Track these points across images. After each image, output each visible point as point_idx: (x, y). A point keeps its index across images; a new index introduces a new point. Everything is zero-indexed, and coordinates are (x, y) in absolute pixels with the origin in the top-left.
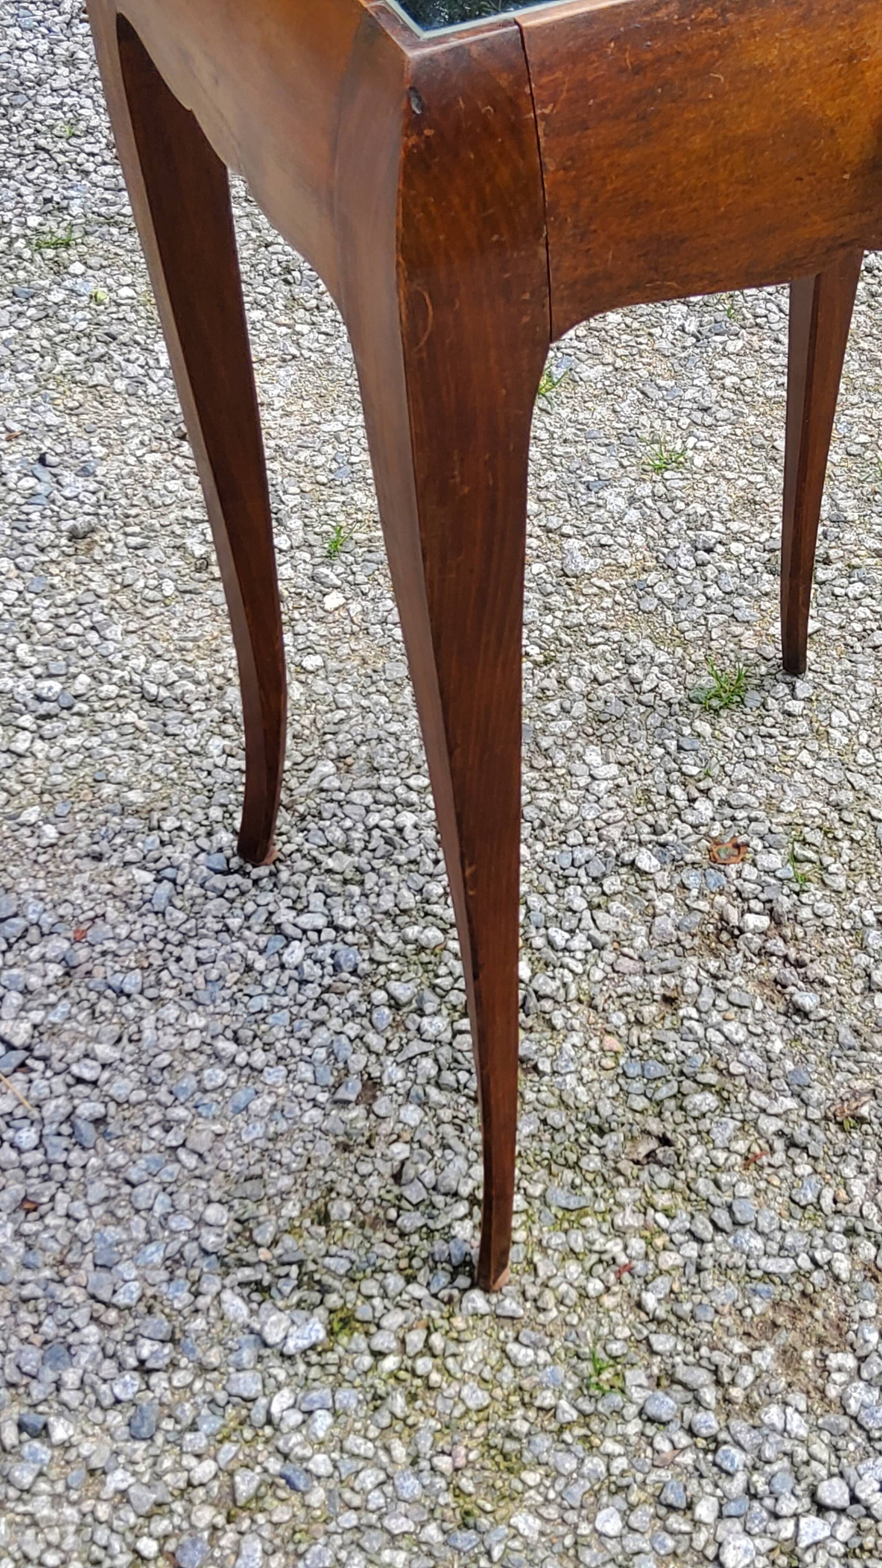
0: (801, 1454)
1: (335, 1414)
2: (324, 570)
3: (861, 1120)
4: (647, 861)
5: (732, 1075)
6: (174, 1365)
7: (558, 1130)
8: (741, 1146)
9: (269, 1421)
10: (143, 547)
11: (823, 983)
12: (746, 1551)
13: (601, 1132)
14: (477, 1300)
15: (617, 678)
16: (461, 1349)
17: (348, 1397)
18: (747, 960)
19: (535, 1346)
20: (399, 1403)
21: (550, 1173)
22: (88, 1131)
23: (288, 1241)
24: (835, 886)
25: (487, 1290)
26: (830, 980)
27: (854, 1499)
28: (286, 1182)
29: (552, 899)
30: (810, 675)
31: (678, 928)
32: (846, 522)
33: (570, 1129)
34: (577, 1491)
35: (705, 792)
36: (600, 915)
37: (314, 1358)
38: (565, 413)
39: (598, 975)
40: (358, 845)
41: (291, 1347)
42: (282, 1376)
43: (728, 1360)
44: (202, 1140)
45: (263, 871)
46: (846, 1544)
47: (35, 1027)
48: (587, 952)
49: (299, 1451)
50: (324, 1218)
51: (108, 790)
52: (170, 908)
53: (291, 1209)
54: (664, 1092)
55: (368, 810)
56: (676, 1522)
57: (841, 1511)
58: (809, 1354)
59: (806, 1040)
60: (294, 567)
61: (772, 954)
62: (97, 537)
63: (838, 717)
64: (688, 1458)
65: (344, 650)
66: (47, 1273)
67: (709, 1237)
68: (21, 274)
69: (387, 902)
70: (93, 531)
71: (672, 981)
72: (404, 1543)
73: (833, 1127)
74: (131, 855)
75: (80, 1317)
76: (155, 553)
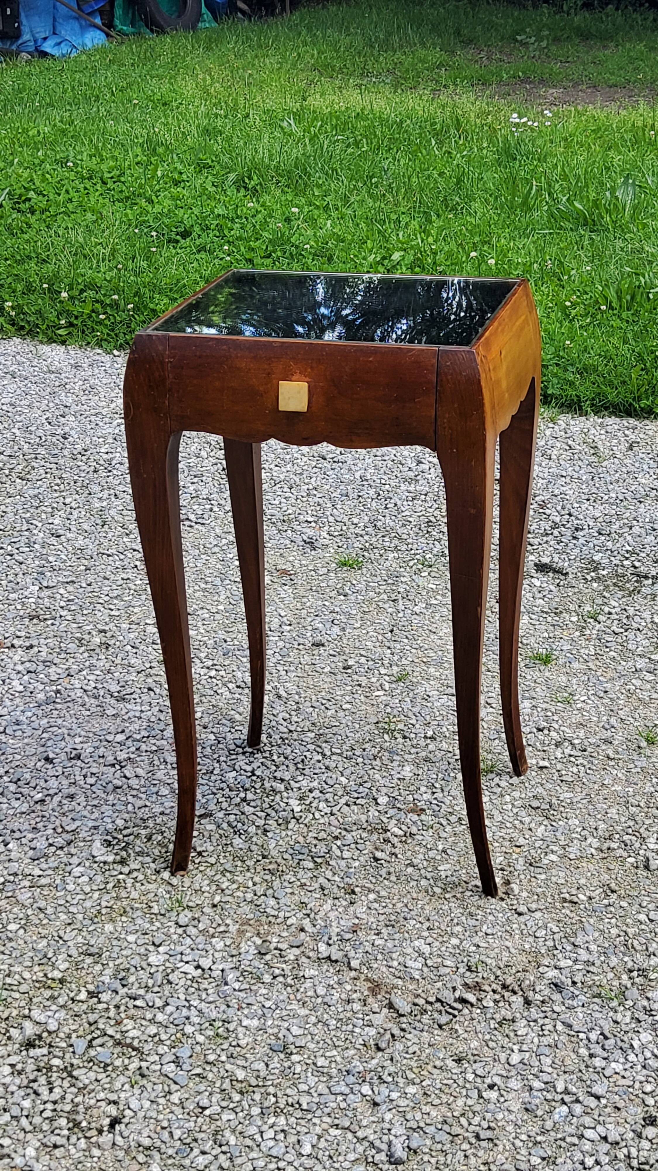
0: (211, 952)
1: (91, 879)
2: (387, 684)
3: (353, 892)
4: (383, 800)
5: (329, 865)
6: (61, 848)
7: (251, 851)
8: (303, 881)
9: (70, 873)
10: (334, 656)
11: (396, 856)
12: (159, 960)
13: (264, 857)
14: (166, 875)
15: (450, 752)
16: (147, 884)
17: (99, 878)
18: (379, 839)
19: (168, 892)
20: (110, 886)
21: (233, 860)
22: (110, 787)
23: (132, 837)
24: (441, 835)
25: (173, 874)
26: (399, 856)
27: (210, 969)
28: (151, 825)
29: (336, 797)
30: (522, 777)
31: (367, 821)
32: (611, 743)
33: (255, 853)
34: (134, 928)
35: (434, 793)
36: (345, 806)
37: (102, 865)
38: (547, 674)
39: (322, 821)
40: (290, 757)
41: (97, 859)
42: (87, 864)
43: (221, 922)
44: (139, 803)
45: (250, 750)
46: (194, 977)
47: (130, 759)
48: (326, 814)
49: (68, 881)
50: (149, 838)
51: (233, 712)
52: (208, 748)
53: (143, 832)
54: (300, 857)
55: (308, 751)
56: (151, 948)
57: (203, 970)
58: (248, 935)
59: (368, 868)
60: (378, 680)
61: (390, 842)
62: (322, 648)
63: (516, 794)
64: (175, 937)
65: (364, 707)
66: (56, 814)
67: (259, 894)
68: (402, 569)
69: (278, 774)
70: (323, 645)
71: (344, 833)
72: (70, 914)
73: (343, 890)
74: (214, 730)
75: (51, 826)
76: (335, 659)
